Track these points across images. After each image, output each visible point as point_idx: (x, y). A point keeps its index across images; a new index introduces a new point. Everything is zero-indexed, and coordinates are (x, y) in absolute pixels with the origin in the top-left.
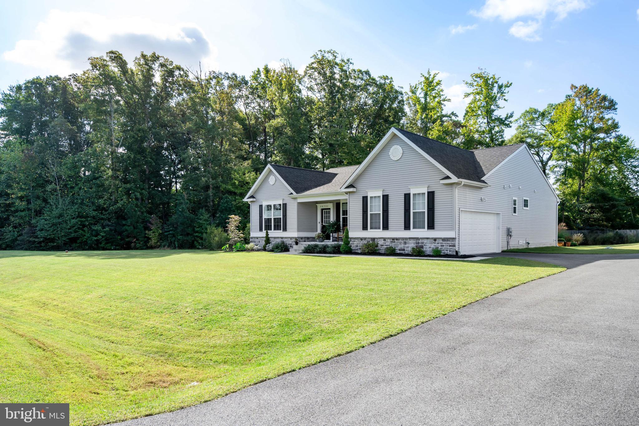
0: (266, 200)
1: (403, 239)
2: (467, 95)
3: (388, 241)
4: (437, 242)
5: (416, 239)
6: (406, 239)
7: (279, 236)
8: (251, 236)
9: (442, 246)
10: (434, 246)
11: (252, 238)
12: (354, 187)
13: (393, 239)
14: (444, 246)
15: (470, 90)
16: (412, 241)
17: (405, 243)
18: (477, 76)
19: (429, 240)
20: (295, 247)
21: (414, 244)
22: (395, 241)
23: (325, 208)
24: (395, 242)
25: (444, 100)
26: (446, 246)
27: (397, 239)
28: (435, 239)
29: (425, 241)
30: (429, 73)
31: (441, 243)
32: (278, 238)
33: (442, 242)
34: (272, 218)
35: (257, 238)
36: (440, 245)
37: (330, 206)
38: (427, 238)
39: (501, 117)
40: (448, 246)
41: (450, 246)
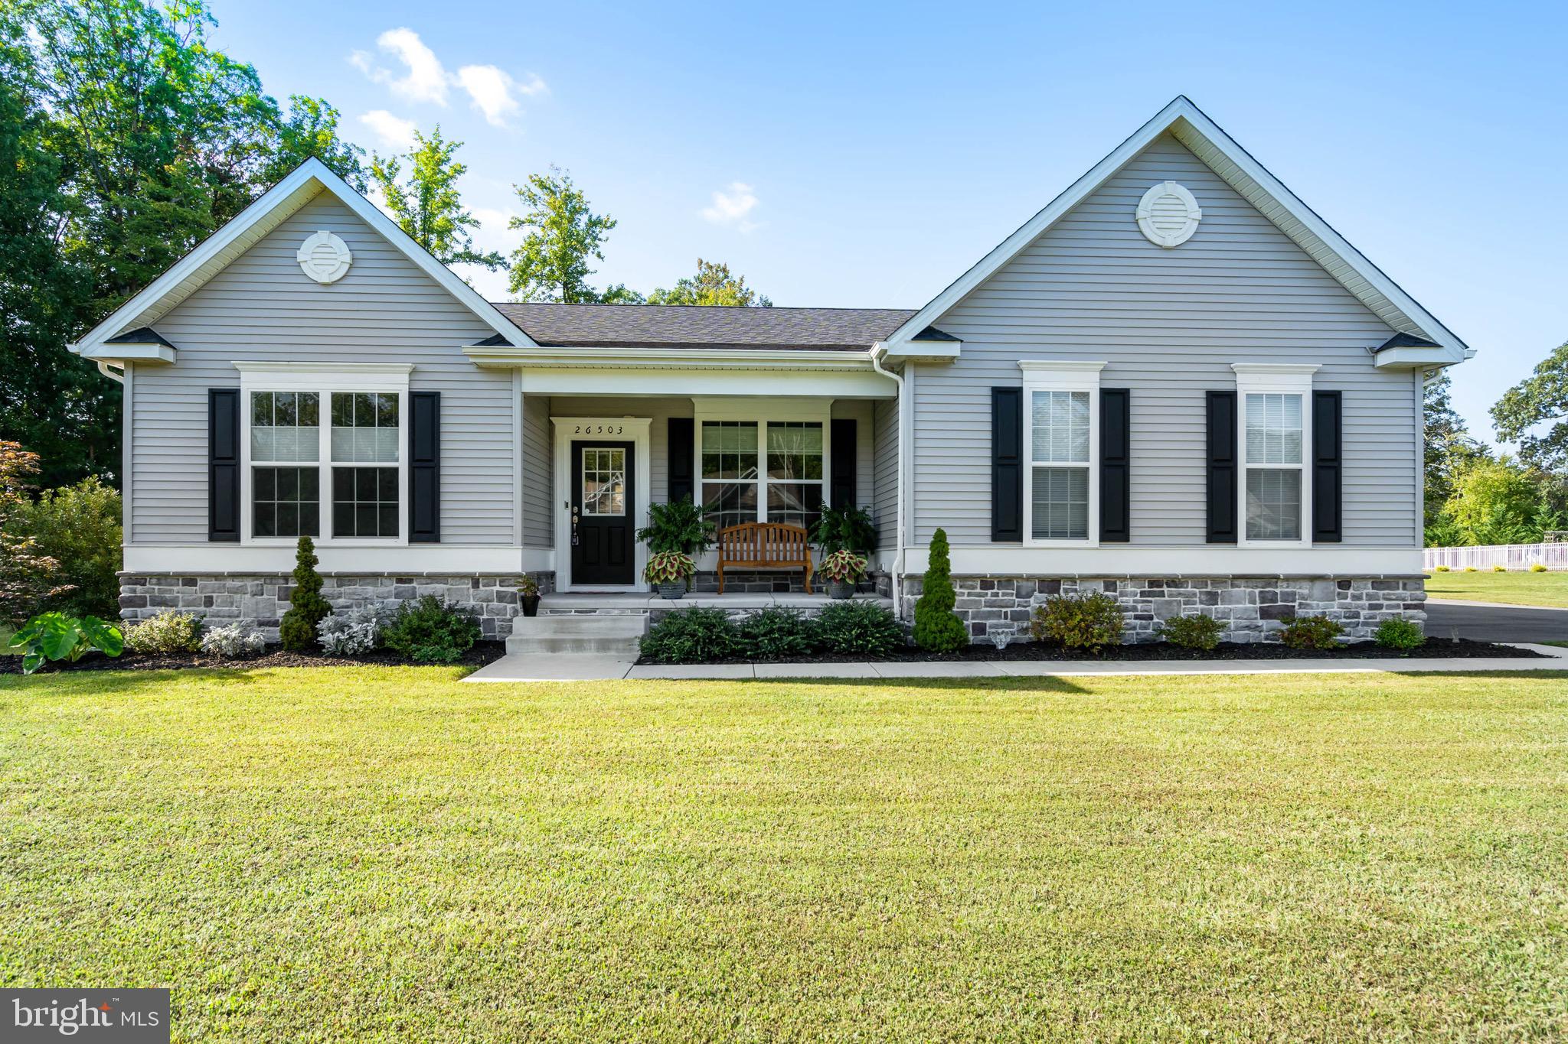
0: (269, 359)
1: (1200, 580)
2: (518, 223)
3: (1129, 589)
4: (1350, 592)
5: (1260, 583)
6: (1218, 580)
7: (386, 569)
8: (129, 567)
9: (1372, 607)
10: (1341, 606)
11: (139, 579)
12: (948, 338)
13: (1155, 582)
14: (1380, 607)
15: (524, 211)
16: (1242, 590)
17: (1212, 598)
18: (542, 185)
19: (1319, 586)
20: (522, 625)
21: (1253, 602)
22: (1165, 589)
23: (594, 437)
24: (1162, 594)
25: (463, 220)
26: (1389, 607)
27: (1173, 581)
28: (1344, 582)
29: (1304, 589)
30: (436, 135)
31: (1369, 597)
32: (375, 577)
33: (1371, 591)
34: (326, 467)
35: (190, 580)
36: (1365, 602)
37: (637, 430)
38: (1314, 578)
39: (595, 292)
40: (1398, 606)
41: (1407, 607)
